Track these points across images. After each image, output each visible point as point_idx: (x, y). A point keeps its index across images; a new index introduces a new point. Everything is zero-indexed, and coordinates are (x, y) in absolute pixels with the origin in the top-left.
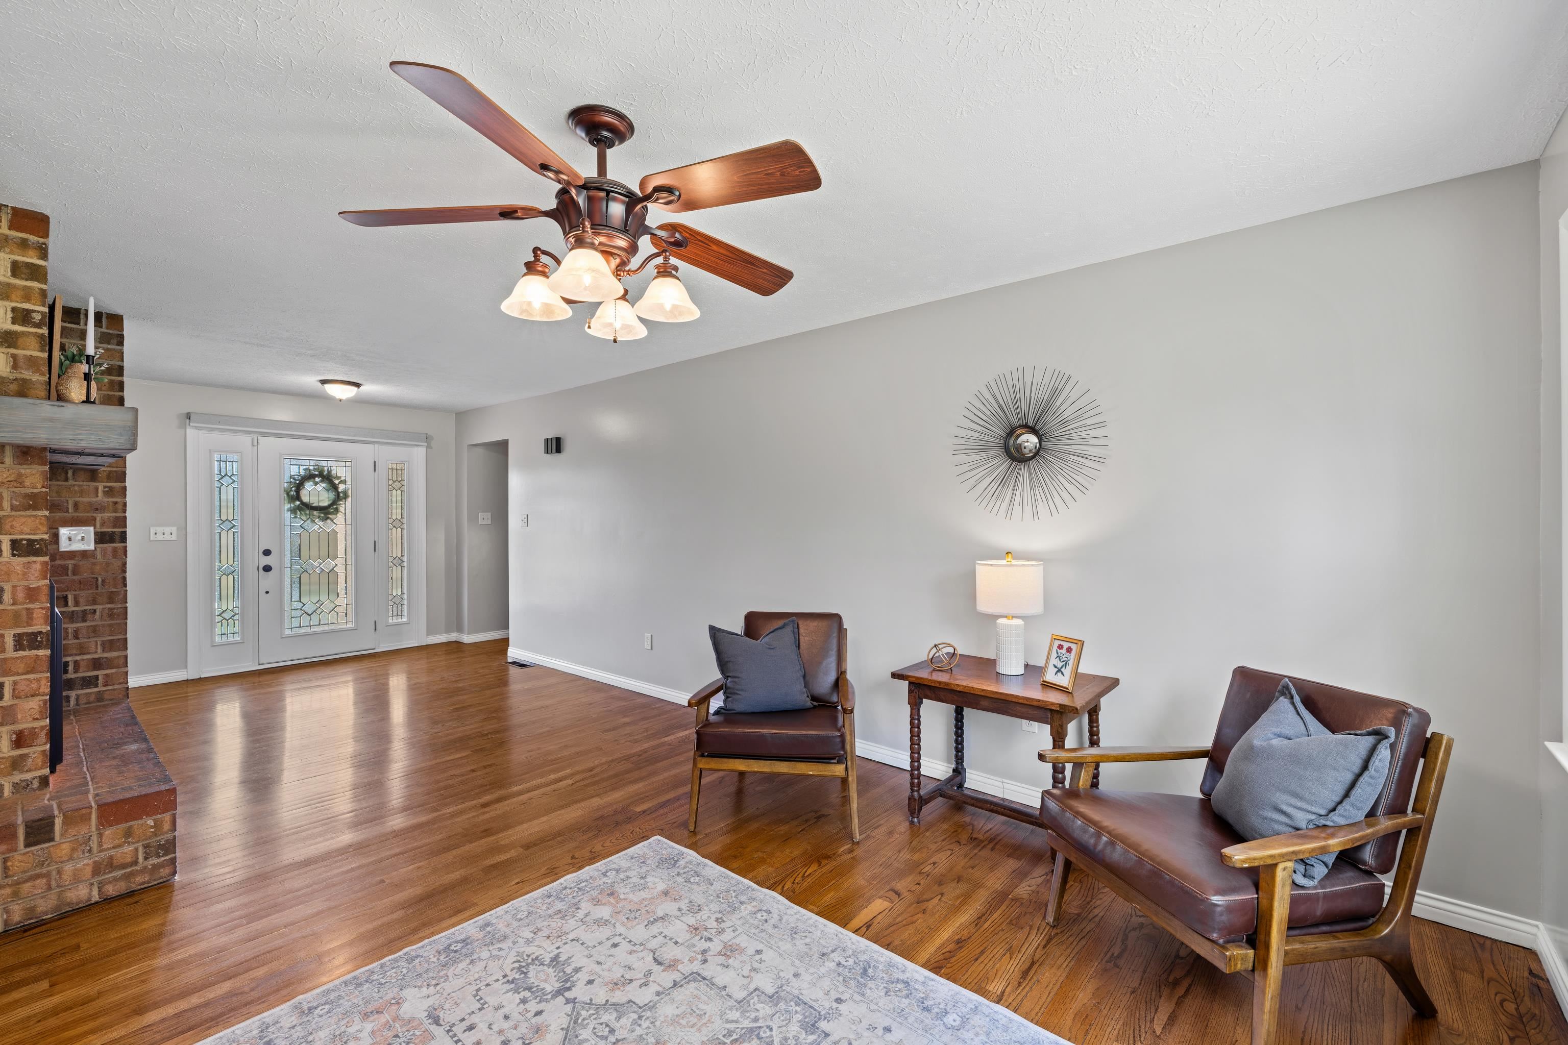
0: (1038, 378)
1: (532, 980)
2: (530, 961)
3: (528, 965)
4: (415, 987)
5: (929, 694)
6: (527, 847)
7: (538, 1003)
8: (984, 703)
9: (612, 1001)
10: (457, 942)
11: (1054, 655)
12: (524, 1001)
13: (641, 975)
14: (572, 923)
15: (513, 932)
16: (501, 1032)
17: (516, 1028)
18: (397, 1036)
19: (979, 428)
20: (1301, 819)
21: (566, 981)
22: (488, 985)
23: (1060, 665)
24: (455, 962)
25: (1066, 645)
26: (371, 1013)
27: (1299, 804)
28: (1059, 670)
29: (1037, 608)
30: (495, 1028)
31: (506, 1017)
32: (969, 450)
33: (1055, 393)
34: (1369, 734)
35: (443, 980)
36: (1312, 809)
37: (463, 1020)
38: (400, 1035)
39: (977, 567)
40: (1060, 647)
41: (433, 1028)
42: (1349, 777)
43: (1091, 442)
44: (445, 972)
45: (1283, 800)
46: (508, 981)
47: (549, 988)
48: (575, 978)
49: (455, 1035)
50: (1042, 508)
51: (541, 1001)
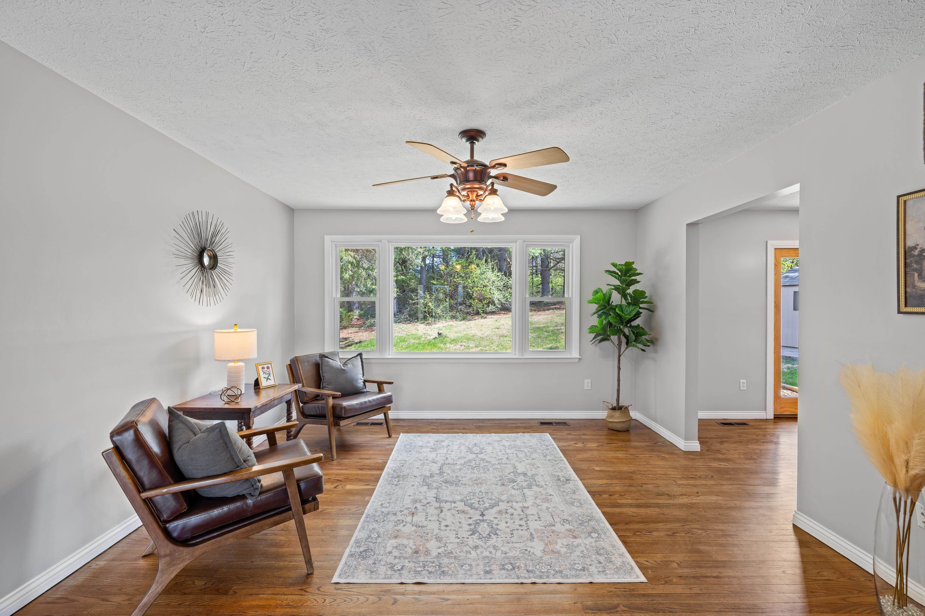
1: (489, 529)
2: (483, 539)
3: (485, 538)
4: (535, 555)
7: (493, 521)
9: (470, 508)
10: (507, 570)
12: (497, 525)
13: (453, 510)
14: (450, 547)
15: (478, 559)
16: (512, 519)
17: (506, 518)
18: (548, 537)
21: (477, 523)
22: (506, 537)
23: (267, 376)
24: (514, 558)
25: (265, 366)
26: (556, 553)
28: (268, 379)
30: (512, 521)
31: (507, 522)
35: (523, 551)
37: (522, 530)
38: (546, 537)
40: (263, 368)
41: (533, 533)
44: (520, 555)
46: (497, 535)
47: (485, 524)
48: (474, 522)
49: (527, 526)
51: (492, 521)
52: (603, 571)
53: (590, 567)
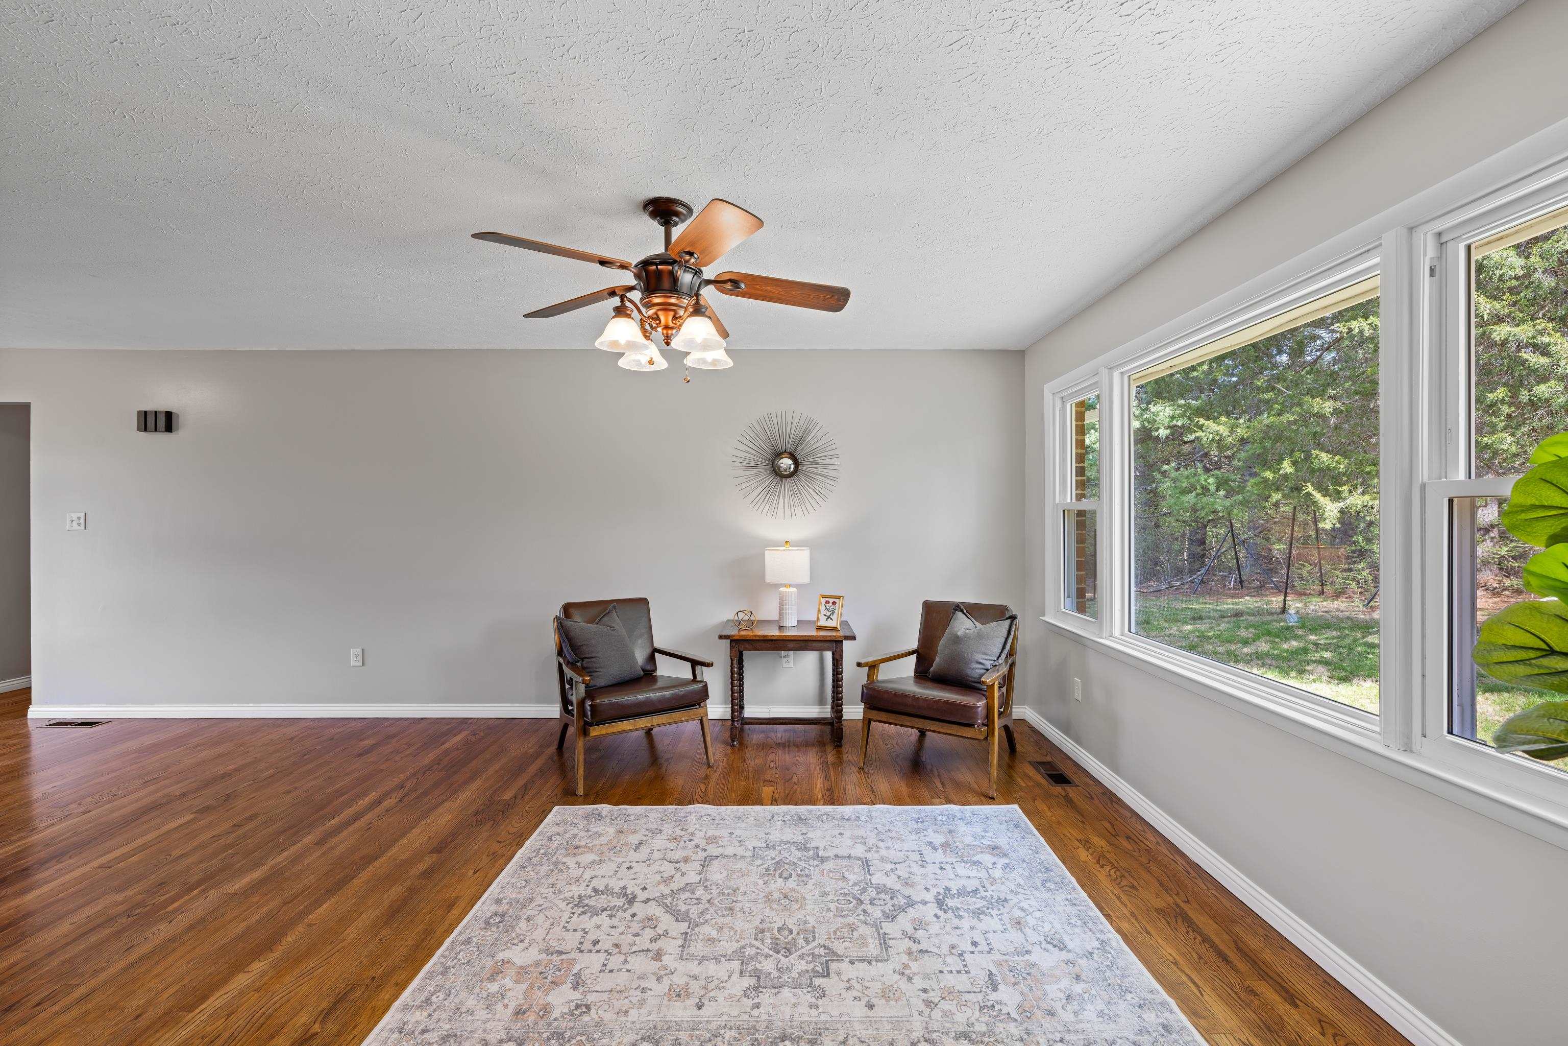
0: (796, 421)
5: (747, 646)
6: (438, 850)
8: (791, 645)
11: (823, 608)
18: (544, 973)
19: (754, 452)
20: (988, 664)
23: (828, 614)
25: (831, 600)
26: (494, 977)
27: (986, 658)
28: (829, 617)
29: (806, 579)
32: (746, 467)
33: (807, 431)
34: (1007, 619)
36: (991, 658)
37: (585, 941)
38: (546, 972)
39: (766, 552)
40: (827, 602)
41: (566, 957)
42: (1003, 640)
43: (831, 467)
45: (979, 657)
46: (580, 914)
50: (799, 511)
52: (402, 1028)
53: (425, 1014)
